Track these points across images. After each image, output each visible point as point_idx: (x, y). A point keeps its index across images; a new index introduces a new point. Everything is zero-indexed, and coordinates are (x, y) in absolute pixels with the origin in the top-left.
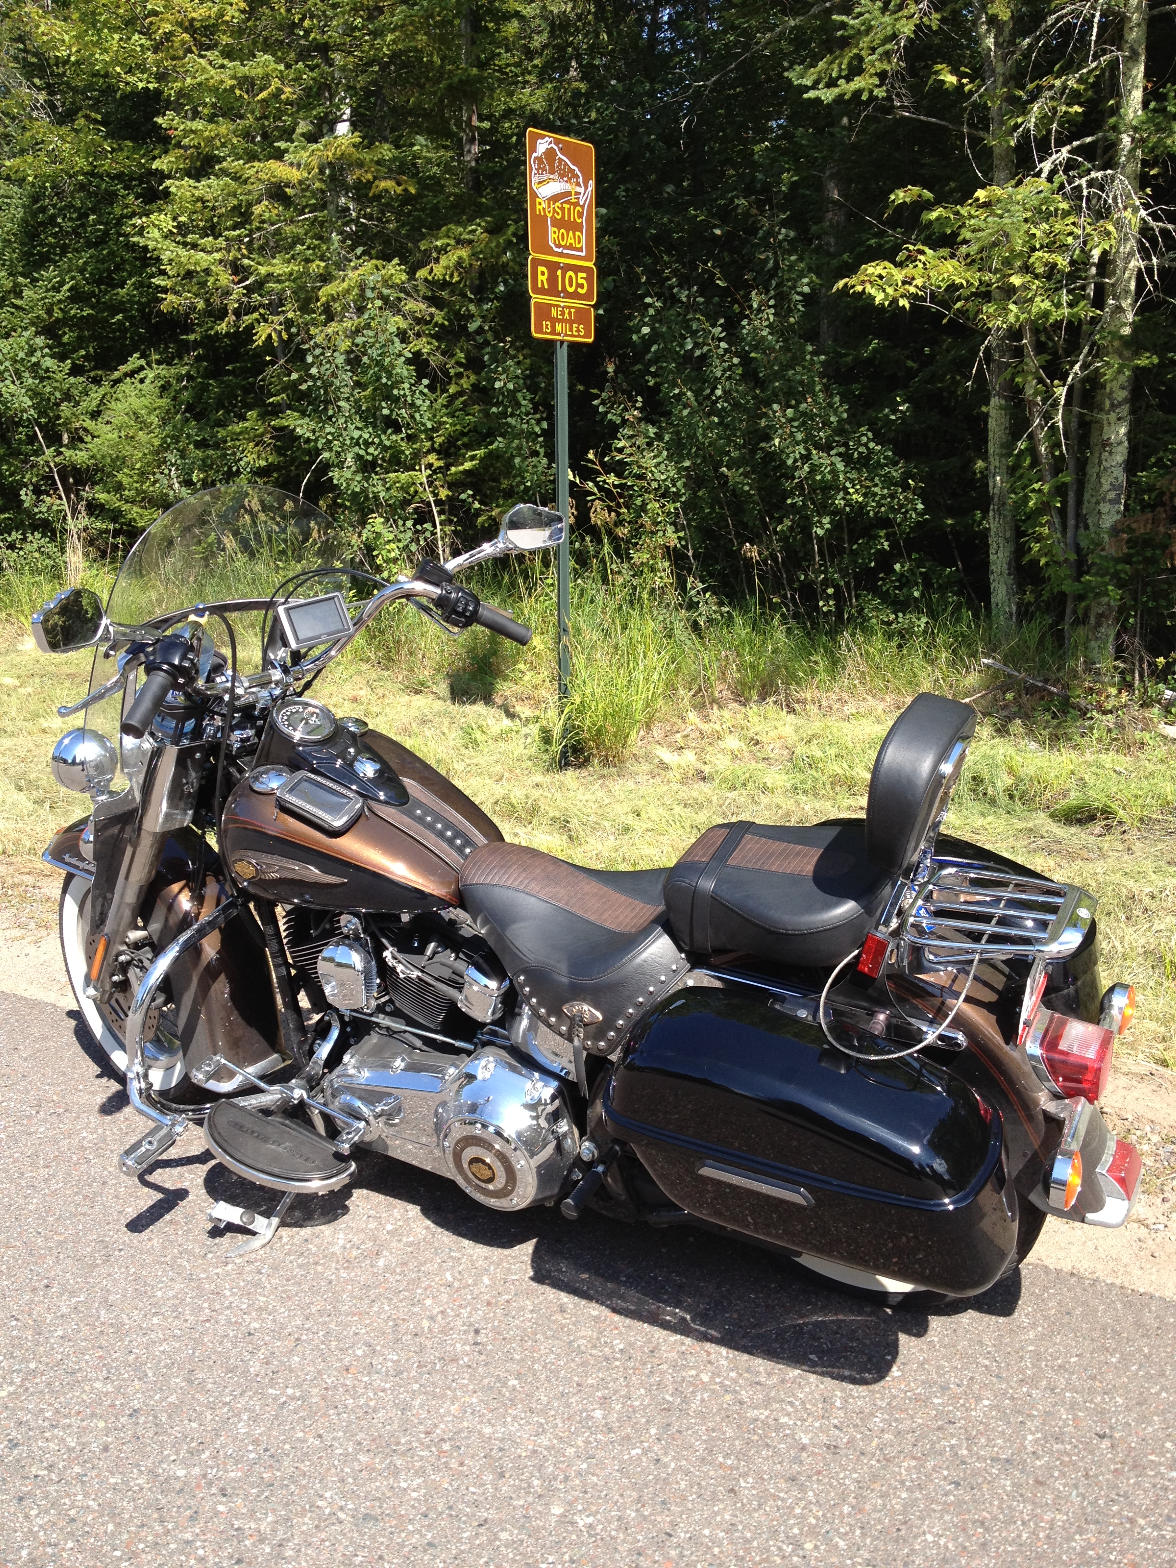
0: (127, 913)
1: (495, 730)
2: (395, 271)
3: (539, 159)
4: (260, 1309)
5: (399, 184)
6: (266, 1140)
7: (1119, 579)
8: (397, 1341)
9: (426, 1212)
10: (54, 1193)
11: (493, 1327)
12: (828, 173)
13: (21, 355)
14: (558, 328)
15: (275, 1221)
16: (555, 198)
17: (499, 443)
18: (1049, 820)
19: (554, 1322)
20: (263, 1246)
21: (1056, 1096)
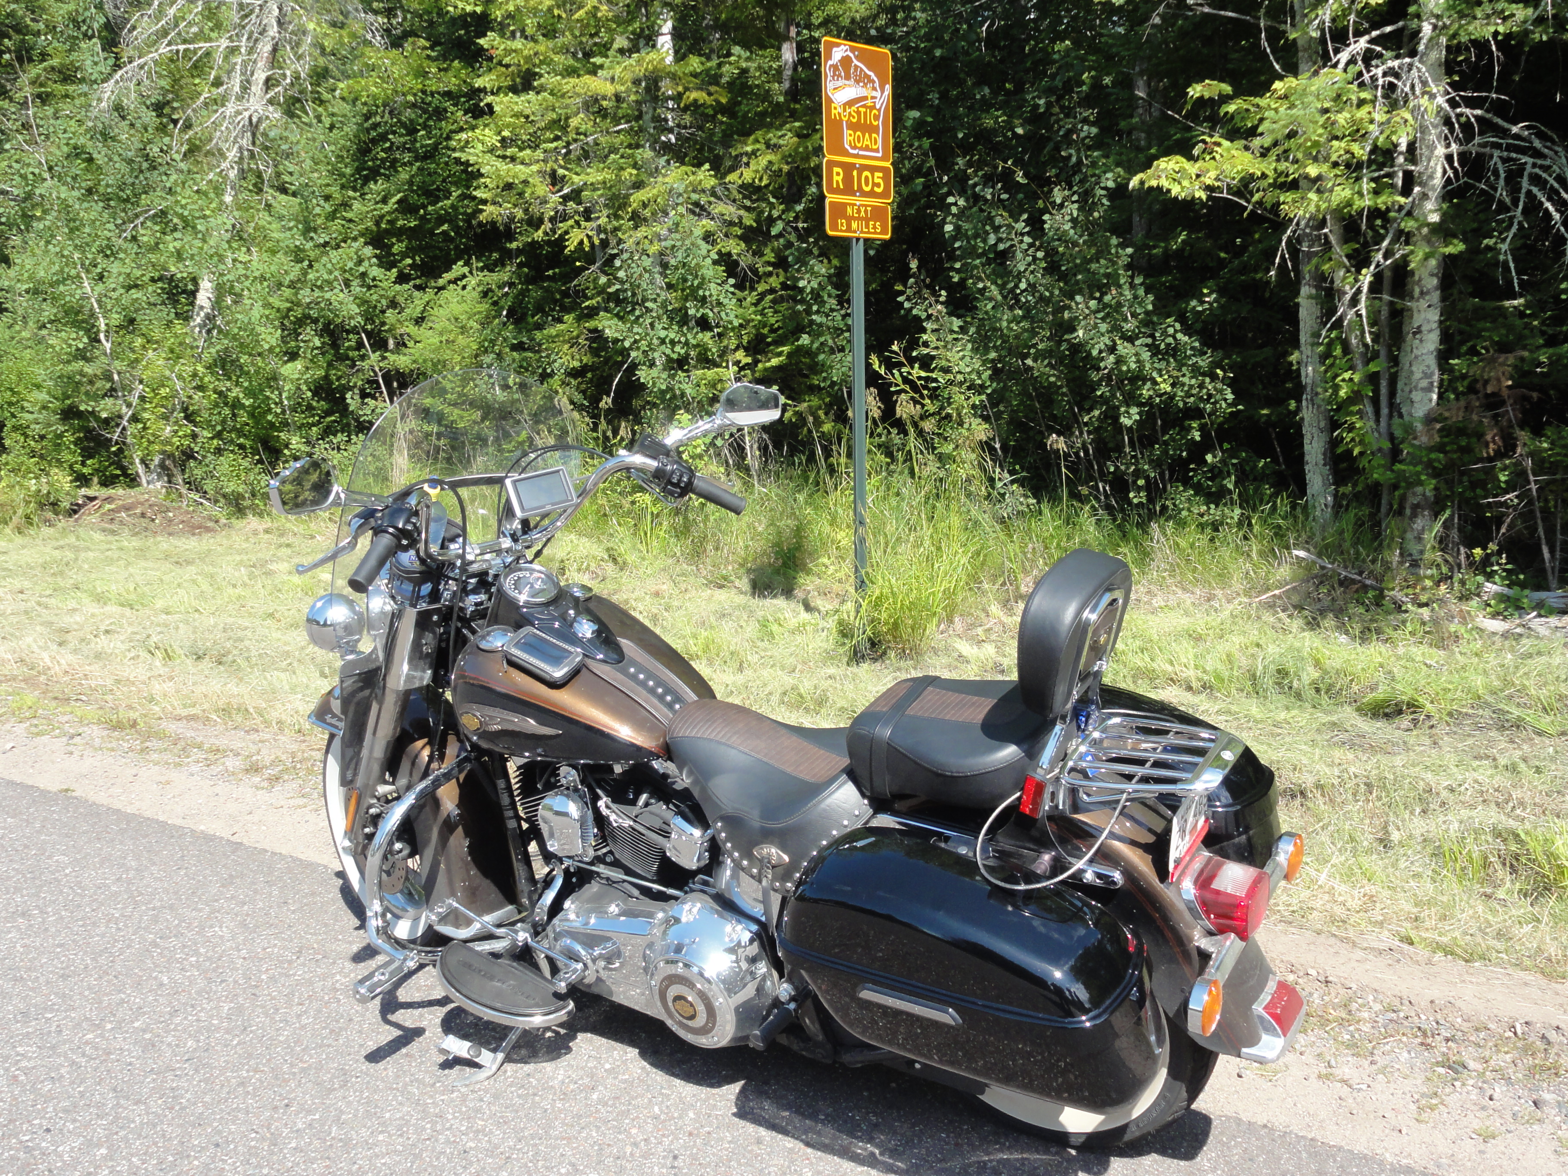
0: (376, 768)
1: (793, 623)
2: (705, 176)
3: (835, 67)
4: (478, 1131)
5: (710, 94)
6: (492, 978)
7: (1434, 468)
8: (599, 1162)
9: (643, 1054)
10: (303, 1027)
11: (691, 1154)
12: (1137, 69)
13: (350, 264)
14: (854, 225)
15: (500, 1056)
16: (850, 103)
17: (805, 340)
18: (1355, 714)
19: (751, 1152)
20: (488, 1078)
21: (1210, 934)
